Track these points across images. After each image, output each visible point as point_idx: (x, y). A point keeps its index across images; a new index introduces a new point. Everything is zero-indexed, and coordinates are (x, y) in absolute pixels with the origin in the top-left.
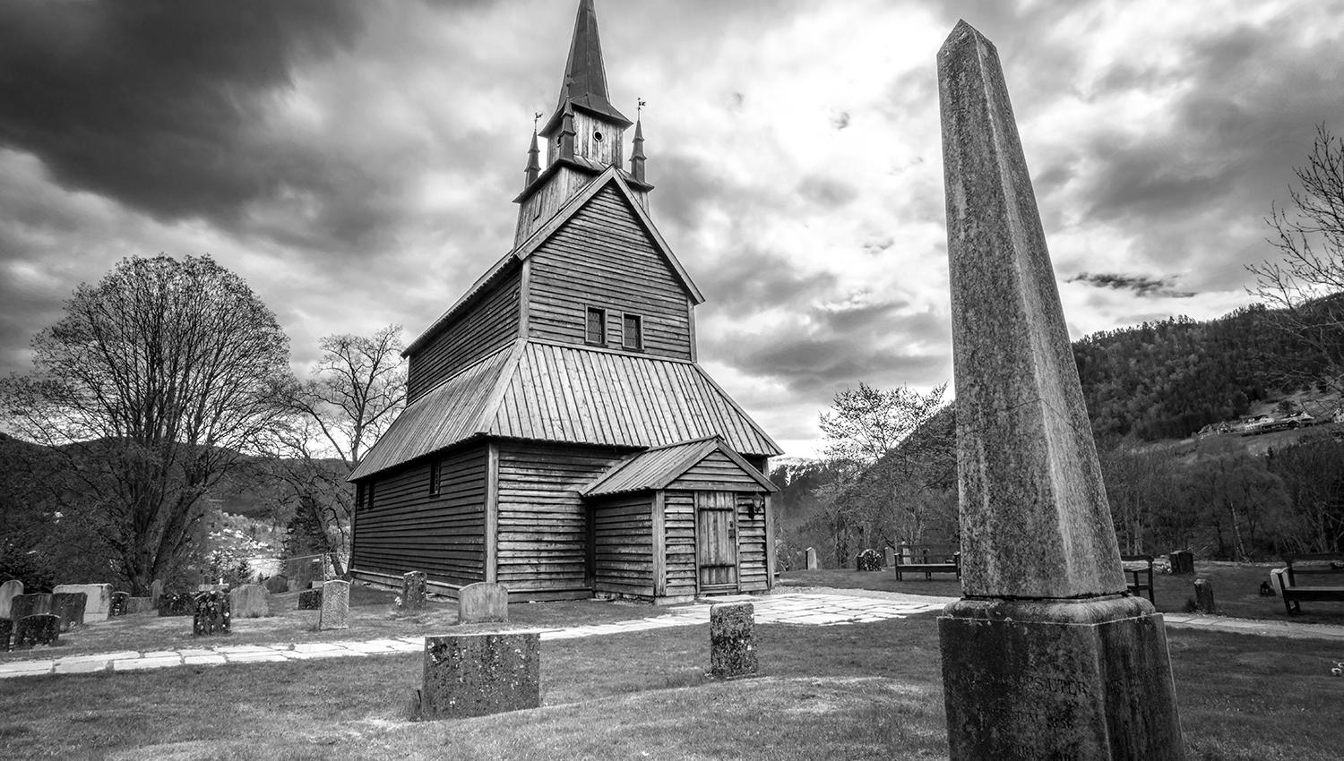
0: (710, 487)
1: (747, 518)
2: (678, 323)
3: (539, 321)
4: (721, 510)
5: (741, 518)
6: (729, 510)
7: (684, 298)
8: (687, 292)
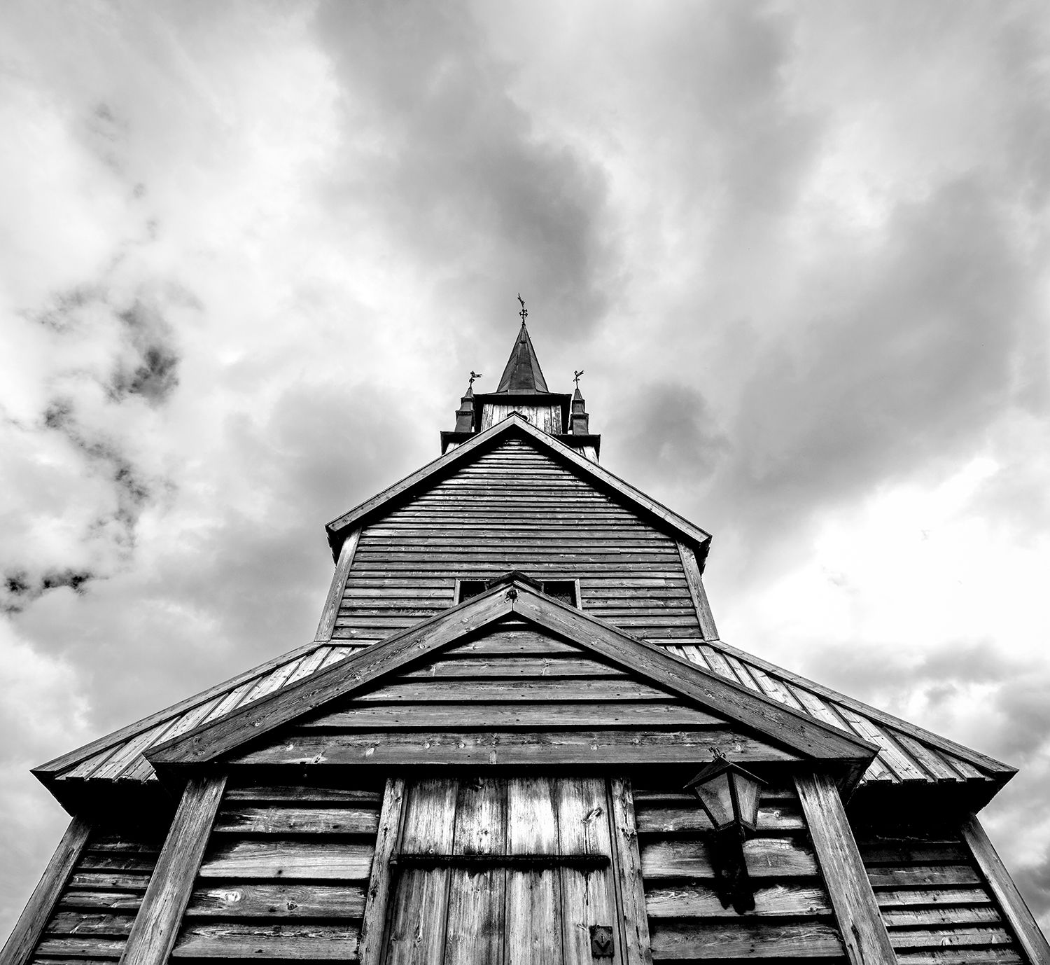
0: (468, 750)
1: (705, 905)
2: (663, 581)
3: (360, 613)
4: (533, 864)
5: (665, 905)
6: (588, 863)
7: (672, 545)
8: (676, 536)
